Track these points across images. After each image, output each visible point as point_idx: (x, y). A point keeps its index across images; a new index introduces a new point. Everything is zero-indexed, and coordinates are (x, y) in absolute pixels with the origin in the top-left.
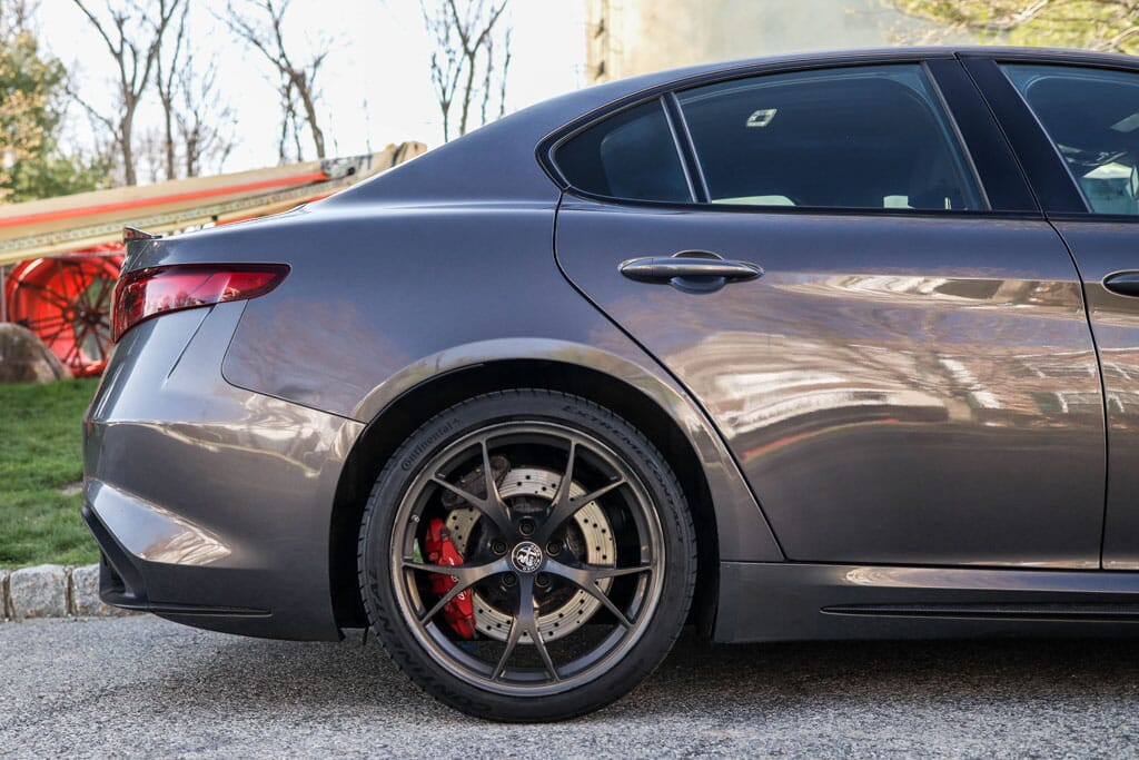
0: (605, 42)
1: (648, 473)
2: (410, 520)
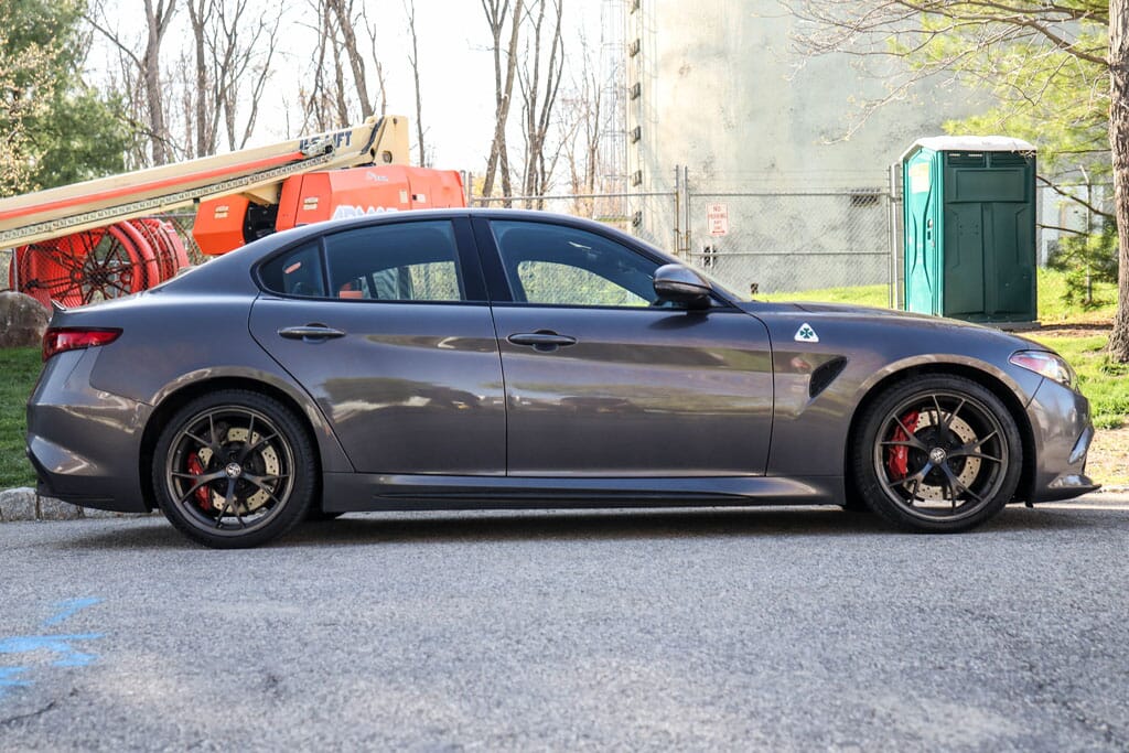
1: (288, 431)
2: (176, 453)
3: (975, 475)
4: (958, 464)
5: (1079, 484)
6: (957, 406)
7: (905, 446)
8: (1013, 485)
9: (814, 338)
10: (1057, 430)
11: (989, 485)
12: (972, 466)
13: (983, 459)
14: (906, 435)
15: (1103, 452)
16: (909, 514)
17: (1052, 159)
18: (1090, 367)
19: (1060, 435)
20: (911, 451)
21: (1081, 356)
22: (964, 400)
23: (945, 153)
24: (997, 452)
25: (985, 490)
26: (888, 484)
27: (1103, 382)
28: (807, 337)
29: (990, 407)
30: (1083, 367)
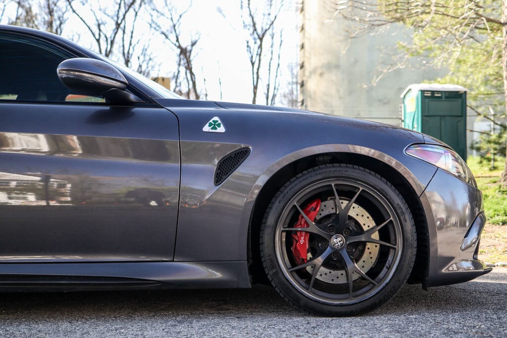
0: (304, 53)
3: (374, 260)
4: (357, 249)
5: (472, 269)
6: (356, 193)
7: (307, 232)
8: (408, 270)
9: (222, 129)
10: (453, 220)
11: (385, 270)
12: (372, 251)
13: (381, 246)
14: (306, 222)
15: (497, 239)
16: (308, 298)
17: (475, 98)
18: (491, 190)
19: (455, 225)
20: (313, 237)
21: (486, 185)
22: (361, 189)
23: (423, 92)
24: (392, 238)
25: (381, 275)
26: (288, 269)
27: (497, 198)
28: (214, 128)
29: (385, 195)
30: (486, 191)
